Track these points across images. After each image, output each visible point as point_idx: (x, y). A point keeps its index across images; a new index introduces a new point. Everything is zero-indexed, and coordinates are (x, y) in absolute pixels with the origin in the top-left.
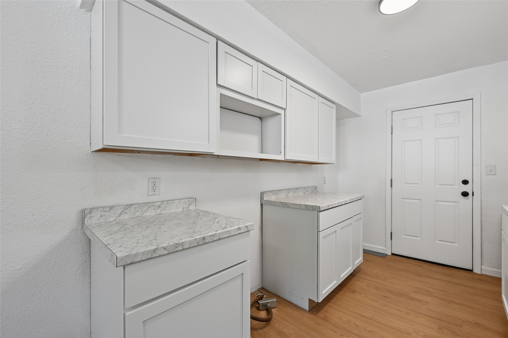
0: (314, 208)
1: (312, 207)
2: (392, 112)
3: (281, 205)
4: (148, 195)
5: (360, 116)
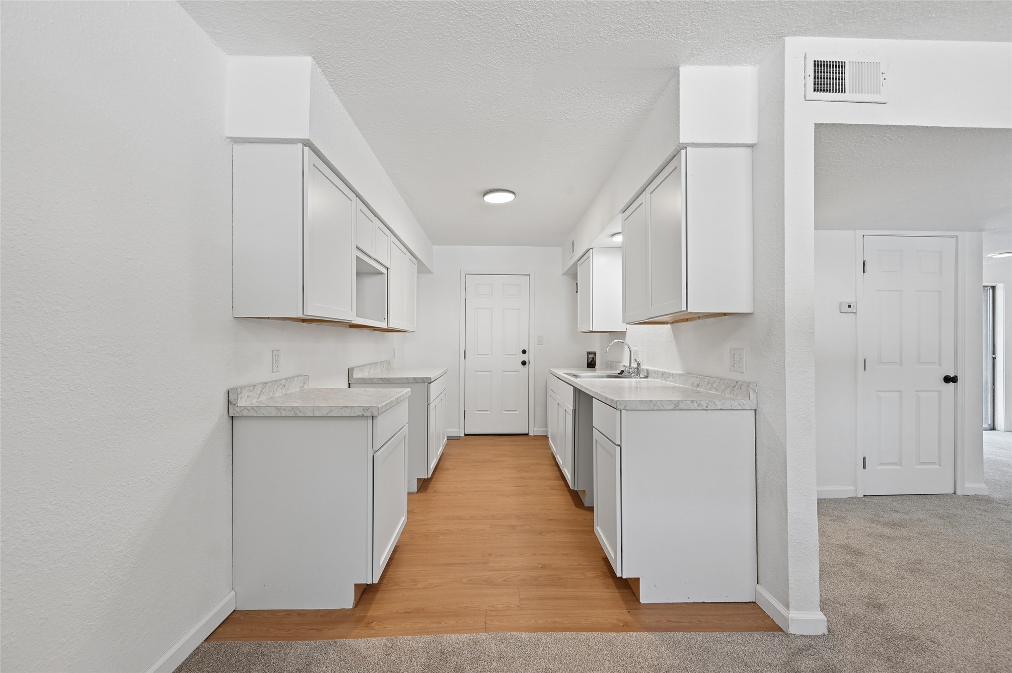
0: (424, 380)
1: (422, 379)
2: (466, 274)
3: (381, 381)
4: (272, 372)
5: (432, 273)
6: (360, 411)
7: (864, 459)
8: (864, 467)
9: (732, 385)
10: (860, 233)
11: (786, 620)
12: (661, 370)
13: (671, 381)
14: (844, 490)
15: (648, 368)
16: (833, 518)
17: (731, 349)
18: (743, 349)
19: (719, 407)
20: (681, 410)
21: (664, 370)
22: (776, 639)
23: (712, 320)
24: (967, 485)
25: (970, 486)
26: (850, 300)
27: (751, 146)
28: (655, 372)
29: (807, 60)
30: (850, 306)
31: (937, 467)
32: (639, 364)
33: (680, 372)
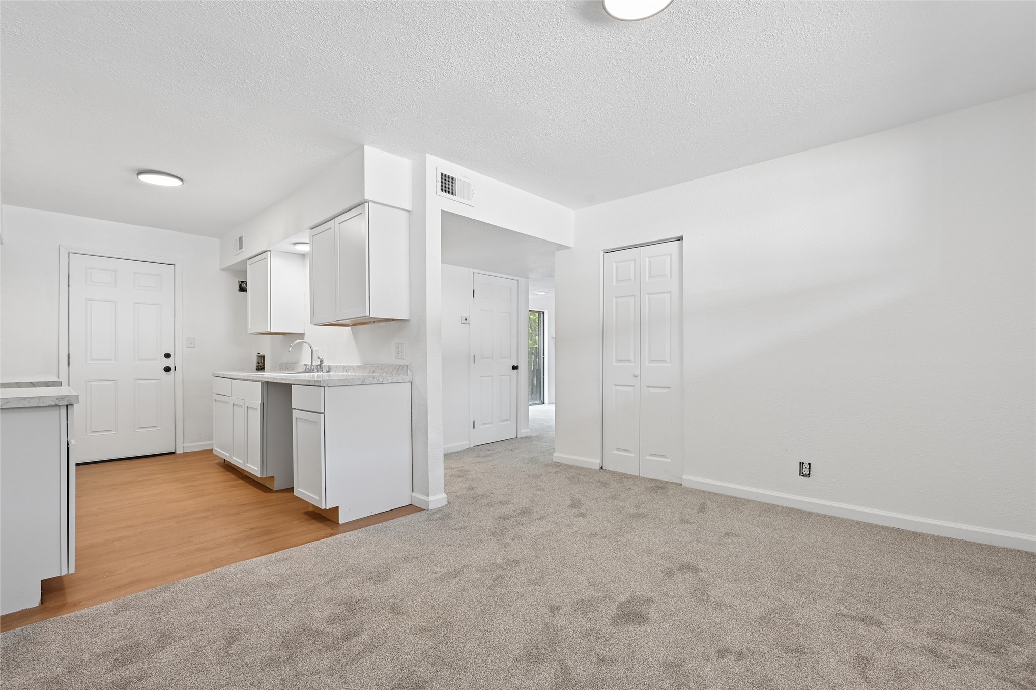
6: (53, 401)
7: (474, 422)
8: (474, 428)
9: (397, 368)
10: (472, 270)
11: (428, 502)
12: (342, 364)
13: (351, 372)
14: (462, 444)
15: (329, 364)
16: (456, 460)
17: (397, 344)
18: (404, 343)
19: (390, 382)
20: (366, 384)
21: (345, 365)
22: (422, 513)
23: (383, 324)
24: (522, 431)
25: (524, 432)
26: (466, 316)
27: (409, 211)
28: (336, 367)
29: (438, 171)
30: (466, 320)
31: (509, 422)
32: (321, 361)
33: (359, 364)
